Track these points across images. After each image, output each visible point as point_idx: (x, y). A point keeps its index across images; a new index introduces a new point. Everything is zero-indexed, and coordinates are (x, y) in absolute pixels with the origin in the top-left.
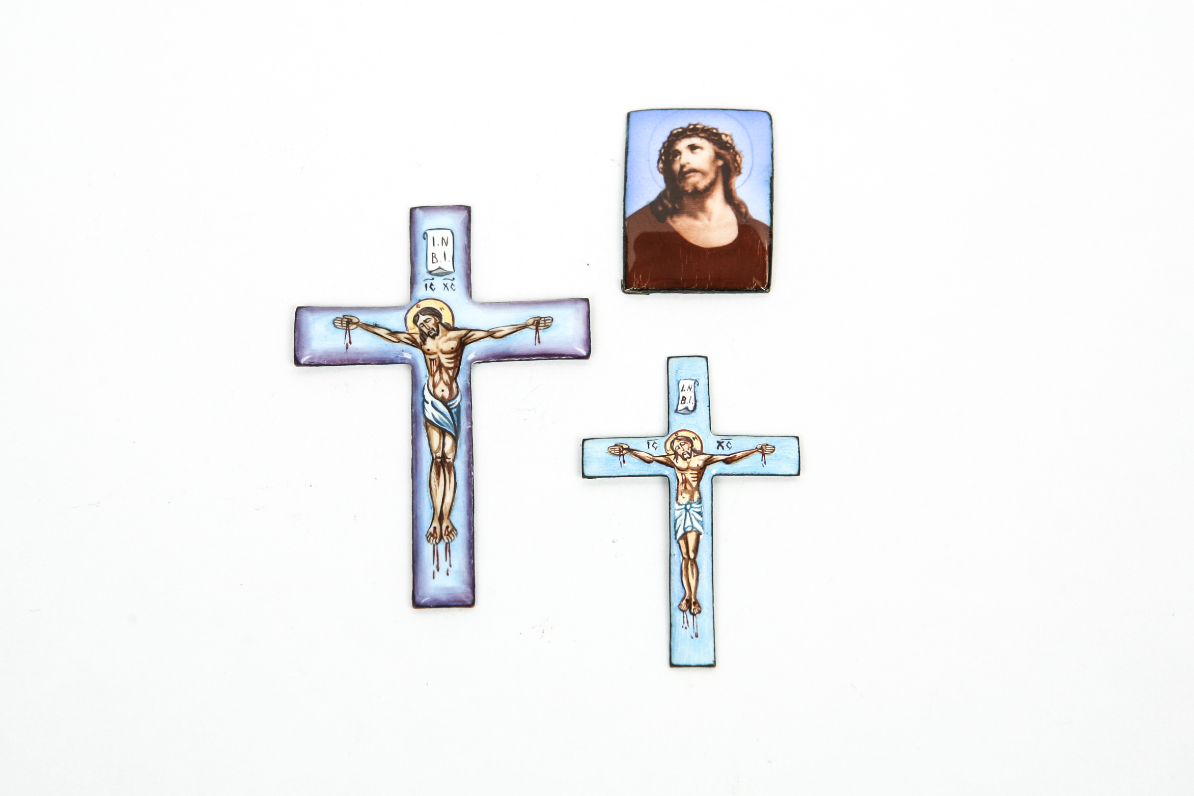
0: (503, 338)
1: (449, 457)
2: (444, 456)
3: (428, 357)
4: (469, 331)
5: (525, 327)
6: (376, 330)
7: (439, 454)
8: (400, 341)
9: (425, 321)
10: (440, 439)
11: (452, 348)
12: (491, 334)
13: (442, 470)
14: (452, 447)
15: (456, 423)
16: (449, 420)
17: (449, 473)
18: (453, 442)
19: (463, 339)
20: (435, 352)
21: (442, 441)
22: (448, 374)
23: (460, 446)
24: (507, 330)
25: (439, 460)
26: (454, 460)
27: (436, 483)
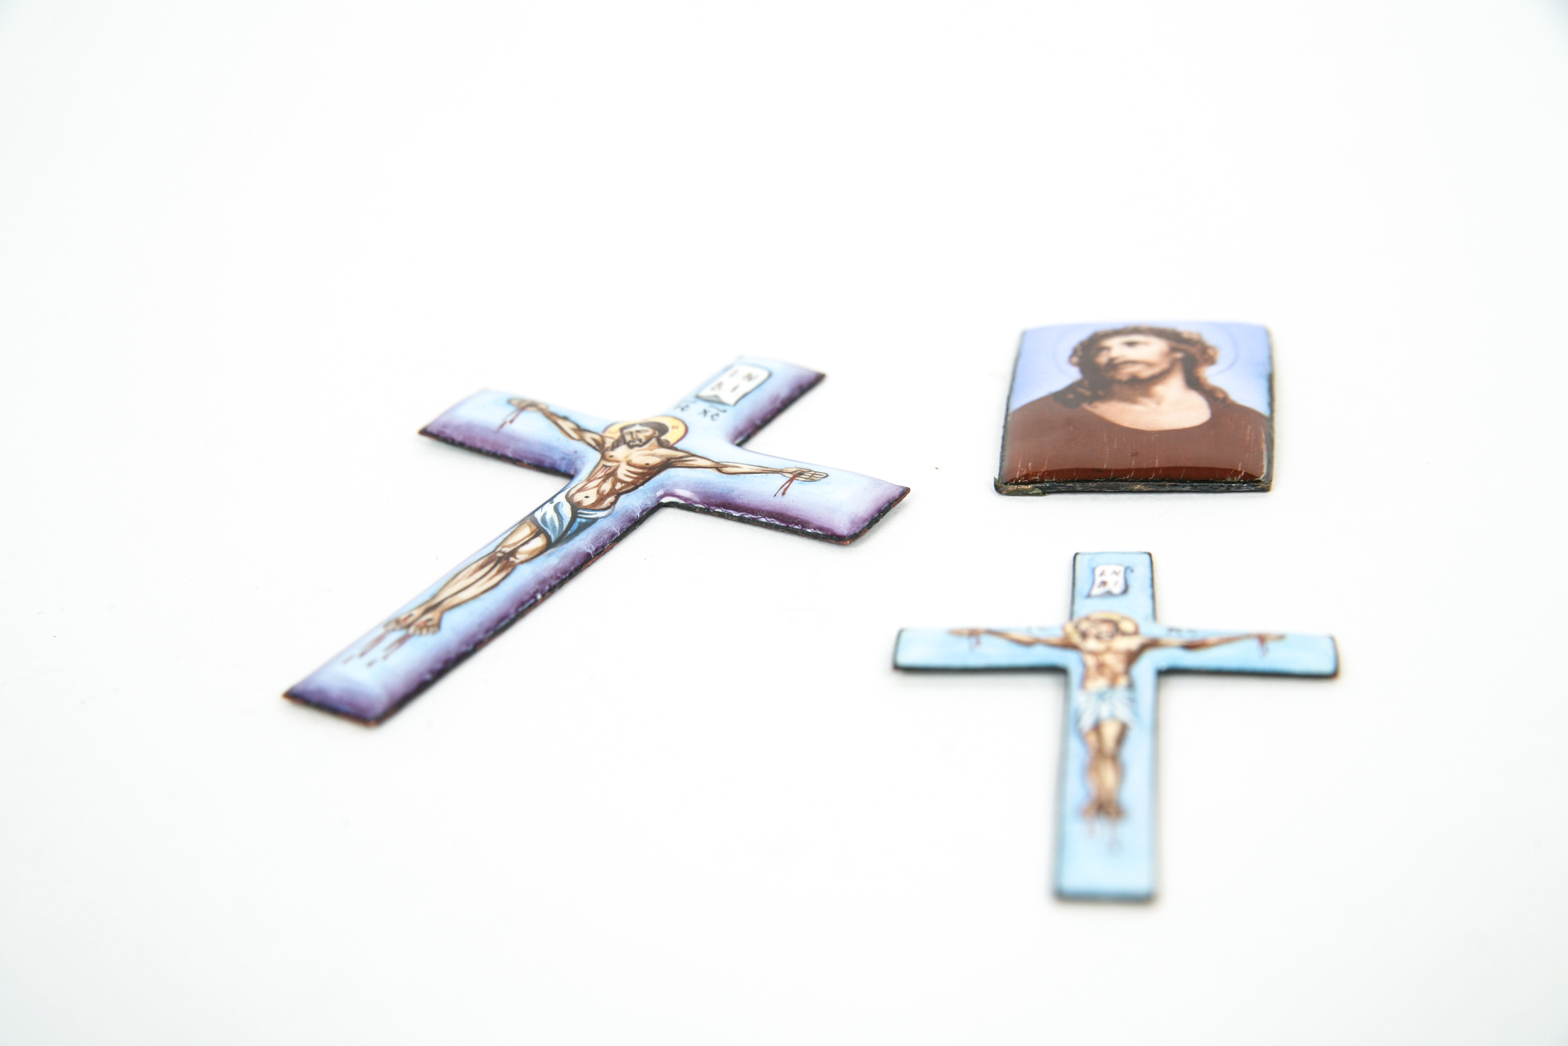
0: (733, 475)
1: (518, 556)
2: (513, 553)
3: (604, 462)
4: (690, 455)
5: (780, 472)
6: (561, 423)
7: (507, 550)
8: (582, 439)
9: (638, 432)
10: (527, 536)
11: (647, 464)
12: (719, 468)
13: (492, 565)
14: (535, 550)
15: (569, 532)
16: (561, 524)
17: (499, 572)
18: (542, 547)
19: (673, 460)
20: (618, 460)
21: (527, 539)
22: (614, 485)
23: (550, 555)
24: (746, 469)
25: (500, 555)
26: (522, 562)
27: (468, 575)
